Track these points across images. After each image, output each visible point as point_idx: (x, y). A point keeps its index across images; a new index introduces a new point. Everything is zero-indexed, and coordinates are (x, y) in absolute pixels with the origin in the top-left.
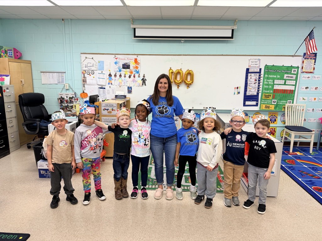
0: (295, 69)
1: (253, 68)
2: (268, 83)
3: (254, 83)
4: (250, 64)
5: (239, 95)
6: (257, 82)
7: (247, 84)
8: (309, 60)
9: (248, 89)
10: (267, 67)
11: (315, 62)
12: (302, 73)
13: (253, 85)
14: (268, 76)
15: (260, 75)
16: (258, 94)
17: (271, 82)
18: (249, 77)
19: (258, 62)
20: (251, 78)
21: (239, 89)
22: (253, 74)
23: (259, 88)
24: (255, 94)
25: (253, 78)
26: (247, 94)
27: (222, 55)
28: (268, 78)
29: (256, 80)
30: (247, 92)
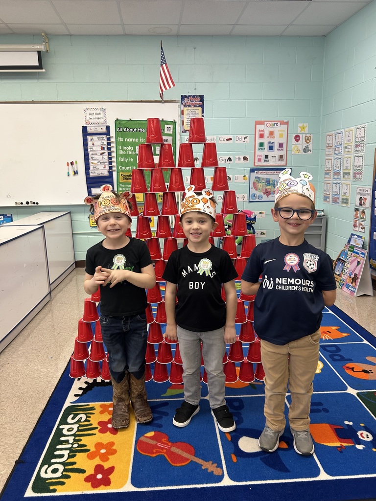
0: (169, 126)
1: (93, 125)
2: (126, 153)
3: (101, 154)
4: (88, 118)
5: (77, 176)
6: (106, 151)
7: (88, 155)
8: (192, 108)
9: (91, 164)
10: (118, 122)
11: (203, 112)
12: (183, 132)
13: (100, 158)
14: (124, 140)
15: (109, 139)
16: (111, 173)
17: (130, 151)
18: (90, 143)
19: (101, 113)
20: (93, 144)
21: (75, 165)
22: (95, 137)
23: (110, 163)
24: (106, 173)
25: (96, 144)
26: (91, 175)
27: (33, 102)
28: (124, 144)
29: (104, 148)
30: (90, 171)
